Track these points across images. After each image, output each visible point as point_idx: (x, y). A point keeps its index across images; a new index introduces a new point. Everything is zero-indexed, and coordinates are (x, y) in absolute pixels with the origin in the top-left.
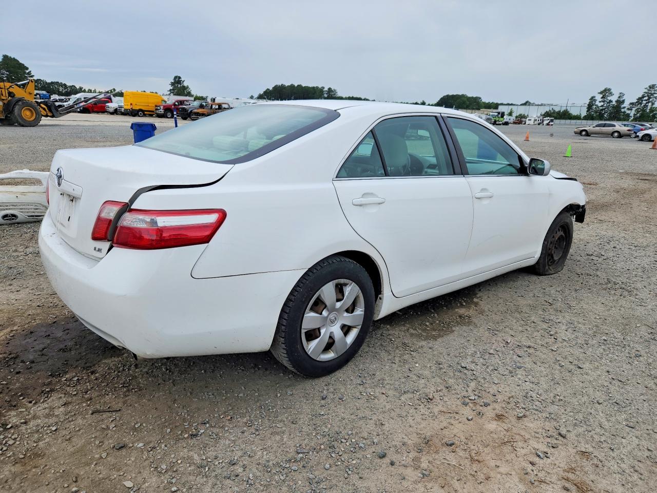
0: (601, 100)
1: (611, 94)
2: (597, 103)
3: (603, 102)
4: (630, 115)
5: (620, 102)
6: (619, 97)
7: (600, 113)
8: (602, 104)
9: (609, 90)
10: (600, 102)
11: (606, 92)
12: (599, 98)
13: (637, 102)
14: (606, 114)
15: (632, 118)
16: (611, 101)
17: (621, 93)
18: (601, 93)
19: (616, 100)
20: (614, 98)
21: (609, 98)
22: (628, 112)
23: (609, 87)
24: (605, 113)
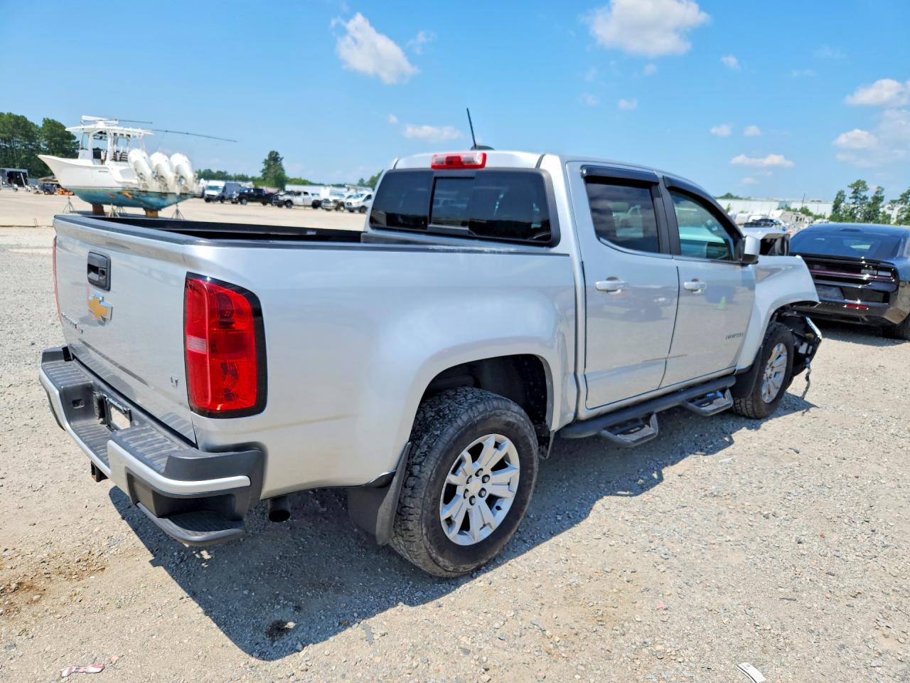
0: (851, 195)
1: (865, 188)
2: (847, 200)
3: (856, 198)
4: (892, 217)
5: (878, 199)
6: (877, 192)
7: (851, 213)
8: (854, 200)
9: (864, 183)
10: (850, 198)
11: (858, 187)
12: (849, 193)
13: (900, 200)
14: (859, 214)
15: (895, 220)
16: (865, 198)
17: (879, 187)
18: (852, 186)
19: (872, 195)
20: (870, 194)
21: (863, 194)
22: (888, 212)
23: (862, 179)
24: (858, 212)
